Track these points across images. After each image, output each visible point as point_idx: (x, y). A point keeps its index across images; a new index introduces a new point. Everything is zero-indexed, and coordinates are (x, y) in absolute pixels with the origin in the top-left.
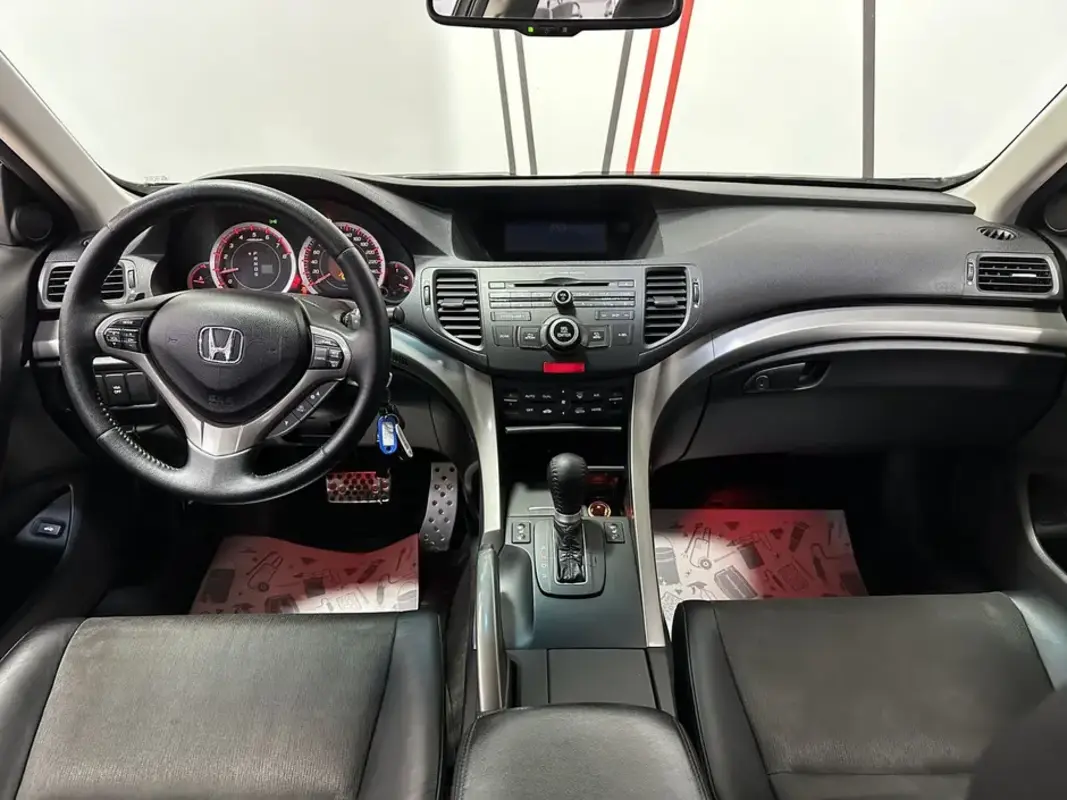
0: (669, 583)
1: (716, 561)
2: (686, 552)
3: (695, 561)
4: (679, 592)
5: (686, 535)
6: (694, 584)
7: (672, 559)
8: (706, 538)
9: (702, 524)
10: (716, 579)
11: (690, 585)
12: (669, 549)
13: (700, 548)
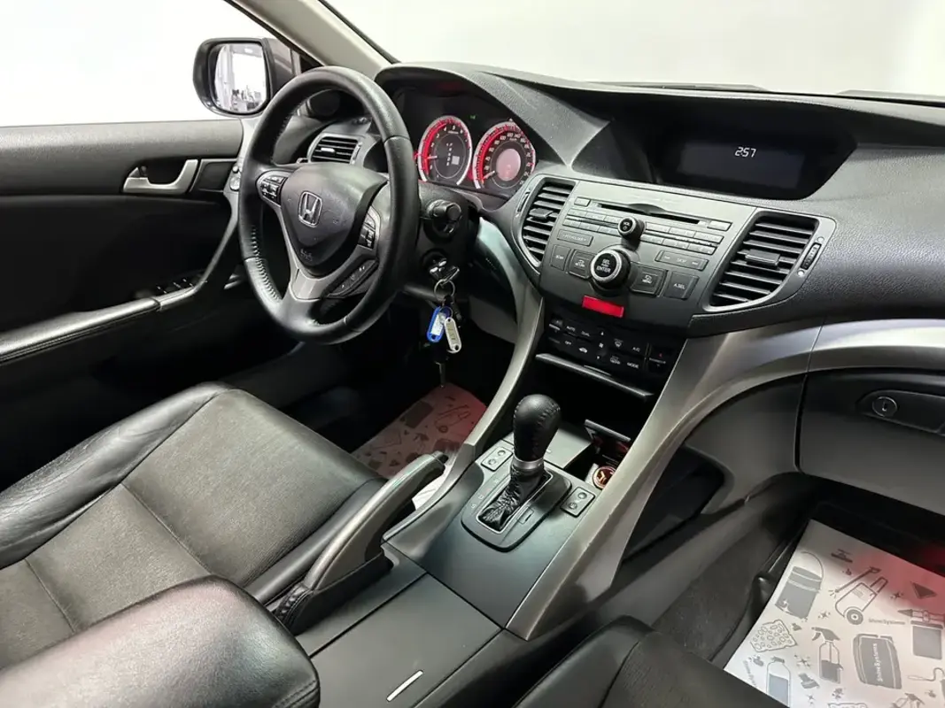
0: (792, 612)
1: (871, 621)
2: (837, 591)
3: (842, 607)
4: (797, 628)
5: (849, 573)
6: (822, 630)
7: (813, 590)
8: (875, 589)
9: (878, 570)
10: (855, 640)
11: (817, 629)
12: (819, 578)
13: (859, 594)
